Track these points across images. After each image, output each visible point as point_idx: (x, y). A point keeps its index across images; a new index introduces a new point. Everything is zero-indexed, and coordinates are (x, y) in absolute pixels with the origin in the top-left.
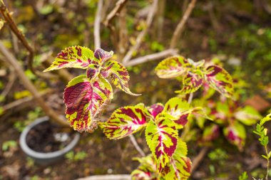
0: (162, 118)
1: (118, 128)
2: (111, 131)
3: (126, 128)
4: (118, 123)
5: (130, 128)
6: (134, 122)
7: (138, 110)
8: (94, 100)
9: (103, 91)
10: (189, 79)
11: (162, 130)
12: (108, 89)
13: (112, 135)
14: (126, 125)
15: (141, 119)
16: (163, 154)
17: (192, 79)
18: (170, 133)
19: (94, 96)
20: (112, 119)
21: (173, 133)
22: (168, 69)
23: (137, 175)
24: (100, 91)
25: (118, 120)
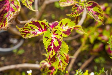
0: (55, 29)
1: (29, 33)
2: (25, 33)
3: (34, 33)
4: (30, 29)
5: (36, 33)
6: (39, 30)
7: (43, 24)
8: (10, 11)
9: (15, 6)
10: (76, 8)
11: (54, 36)
12: (18, 5)
13: (25, 36)
14: (34, 31)
15: (43, 29)
16: (52, 50)
17: (78, 8)
18: (58, 38)
19: (10, 9)
20: (26, 26)
21: (60, 39)
22: (66, 2)
23: (43, 63)
24: (14, 6)
25: (30, 28)
